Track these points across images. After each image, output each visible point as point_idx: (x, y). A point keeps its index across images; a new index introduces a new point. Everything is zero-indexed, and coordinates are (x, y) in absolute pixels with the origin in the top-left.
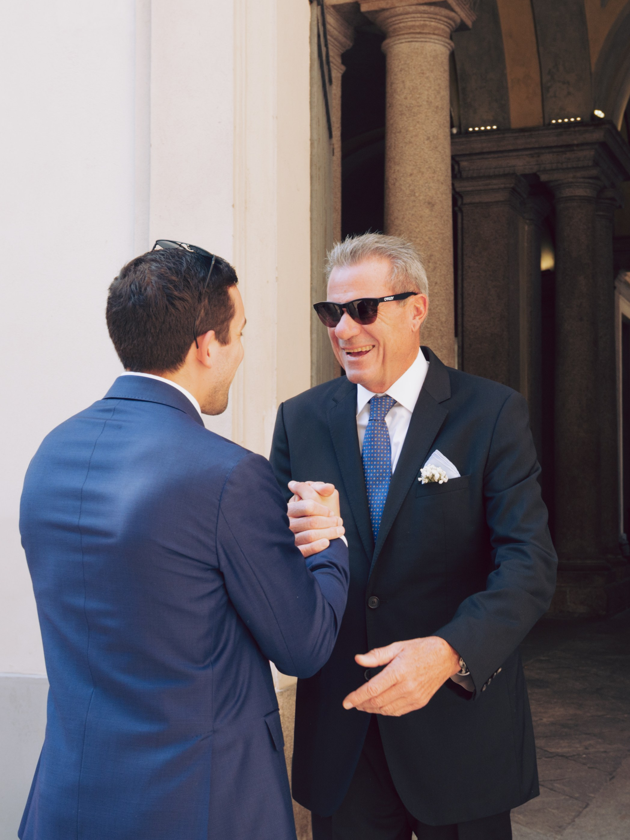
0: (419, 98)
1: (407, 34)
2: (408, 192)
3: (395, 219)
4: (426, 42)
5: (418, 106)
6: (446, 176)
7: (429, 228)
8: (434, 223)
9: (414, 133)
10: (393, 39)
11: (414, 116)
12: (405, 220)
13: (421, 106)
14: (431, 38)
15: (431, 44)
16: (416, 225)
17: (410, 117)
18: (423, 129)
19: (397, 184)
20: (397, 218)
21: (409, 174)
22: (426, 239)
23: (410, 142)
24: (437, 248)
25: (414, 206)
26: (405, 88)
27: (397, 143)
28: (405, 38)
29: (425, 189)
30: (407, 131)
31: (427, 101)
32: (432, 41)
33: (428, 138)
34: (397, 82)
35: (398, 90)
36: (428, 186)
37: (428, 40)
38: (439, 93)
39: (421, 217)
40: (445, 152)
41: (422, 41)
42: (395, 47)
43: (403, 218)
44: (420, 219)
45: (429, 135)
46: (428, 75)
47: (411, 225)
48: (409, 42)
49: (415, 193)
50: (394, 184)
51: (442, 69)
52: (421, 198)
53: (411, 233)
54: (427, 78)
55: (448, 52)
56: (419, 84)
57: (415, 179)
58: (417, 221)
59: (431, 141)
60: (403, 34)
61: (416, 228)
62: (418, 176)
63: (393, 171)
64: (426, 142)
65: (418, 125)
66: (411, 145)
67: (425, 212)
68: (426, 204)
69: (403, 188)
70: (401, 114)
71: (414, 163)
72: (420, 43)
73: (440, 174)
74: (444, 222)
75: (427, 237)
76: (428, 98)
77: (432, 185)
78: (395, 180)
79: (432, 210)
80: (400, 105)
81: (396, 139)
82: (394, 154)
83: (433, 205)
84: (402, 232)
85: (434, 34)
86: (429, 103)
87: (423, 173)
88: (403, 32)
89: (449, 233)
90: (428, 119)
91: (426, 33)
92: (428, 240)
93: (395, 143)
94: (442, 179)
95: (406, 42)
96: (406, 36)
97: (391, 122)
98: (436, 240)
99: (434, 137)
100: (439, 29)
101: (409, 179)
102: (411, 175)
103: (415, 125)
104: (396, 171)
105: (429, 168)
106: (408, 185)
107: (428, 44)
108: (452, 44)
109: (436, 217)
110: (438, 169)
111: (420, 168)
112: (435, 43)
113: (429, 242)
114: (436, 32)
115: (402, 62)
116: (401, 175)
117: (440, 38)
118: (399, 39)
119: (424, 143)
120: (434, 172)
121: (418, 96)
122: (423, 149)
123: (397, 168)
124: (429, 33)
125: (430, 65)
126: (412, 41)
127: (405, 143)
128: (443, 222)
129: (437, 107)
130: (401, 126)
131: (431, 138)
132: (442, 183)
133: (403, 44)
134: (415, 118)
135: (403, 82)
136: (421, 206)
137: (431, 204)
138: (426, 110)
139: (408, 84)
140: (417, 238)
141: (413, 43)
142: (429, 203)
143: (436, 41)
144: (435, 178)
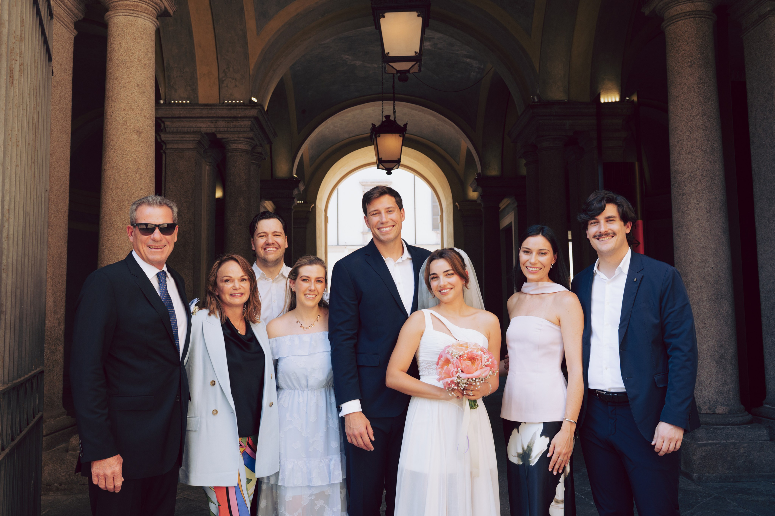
0: (131, 56)
1: (124, 9)
2: (121, 122)
3: (111, 141)
4: (138, 17)
5: (131, 62)
6: (151, 114)
7: (137, 149)
8: (140, 146)
9: (127, 81)
10: (113, 12)
11: (128, 68)
12: (119, 142)
13: (133, 62)
14: (142, 15)
15: (142, 19)
16: (127, 146)
17: (124, 69)
18: (134, 79)
19: (113, 116)
20: (113, 140)
21: (122, 109)
22: (135, 156)
23: (124, 87)
24: (143, 164)
25: (125, 132)
26: (121, 48)
27: (114, 86)
28: (122, 13)
29: (135, 121)
30: (122, 78)
31: (138, 59)
32: (143, 17)
33: (138, 86)
34: (115, 43)
35: (116, 49)
36: (137, 119)
37: (140, 16)
38: (147, 55)
39: (131, 141)
40: (150, 97)
41: (135, 16)
42: (114, 18)
43: (117, 141)
44: (130, 142)
45: (139, 83)
46: (139, 40)
47: (123, 145)
48: (125, 15)
49: (127, 123)
50: (111, 116)
51: (150, 39)
52: (131, 127)
53: (123, 151)
54: (139, 43)
55: (155, 28)
56: (132, 46)
57: (127, 113)
58: (128, 144)
59: (140, 88)
60: (121, 9)
61: (127, 148)
62: (130, 111)
63: (110, 107)
64: (136, 88)
65: (130, 75)
66: (125, 88)
67: (134, 138)
68: (135, 132)
69: (118, 119)
70: (118, 66)
71: (126, 102)
72: (134, 17)
73: (146, 112)
74: (149, 146)
75: (135, 155)
76: (139, 57)
77: (140, 118)
78: (112, 113)
79: (139, 137)
80: (117, 59)
81: (113, 83)
82: (112, 95)
83: (141, 133)
84: (116, 150)
85: (144, 13)
86: (139, 61)
87: (133, 110)
88: (121, 8)
89: (152, 154)
90: (138, 72)
91: (138, 11)
92: (135, 157)
93: (112, 86)
94: (148, 115)
95: (123, 15)
96: (123, 11)
97: (110, 71)
98: (142, 158)
99: (142, 85)
100: (149, 10)
101: (122, 113)
102: (124, 110)
103: (129, 75)
104: (113, 106)
105: (138, 106)
106: (122, 117)
107: (140, 19)
108: (158, 22)
109: (142, 142)
110: (145, 108)
111: (132, 106)
112: (145, 19)
113: (137, 159)
114: (146, 12)
115: (120, 29)
116: (117, 109)
117: (149, 16)
118: (118, 13)
119: (135, 88)
120: (142, 110)
121: (131, 54)
122: (134, 93)
123: (114, 104)
124: (141, 12)
125: (141, 34)
126: (127, 15)
127: (120, 86)
128: (147, 146)
129: (145, 64)
130: (117, 75)
131: (140, 85)
132: (148, 119)
133: (121, 17)
134: (129, 70)
135: (120, 43)
136: (131, 133)
137: (139, 132)
138: (137, 65)
139: (123, 45)
140: (128, 155)
141: (128, 17)
142: (137, 132)
143: (146, 18)
144: (143, 114)
